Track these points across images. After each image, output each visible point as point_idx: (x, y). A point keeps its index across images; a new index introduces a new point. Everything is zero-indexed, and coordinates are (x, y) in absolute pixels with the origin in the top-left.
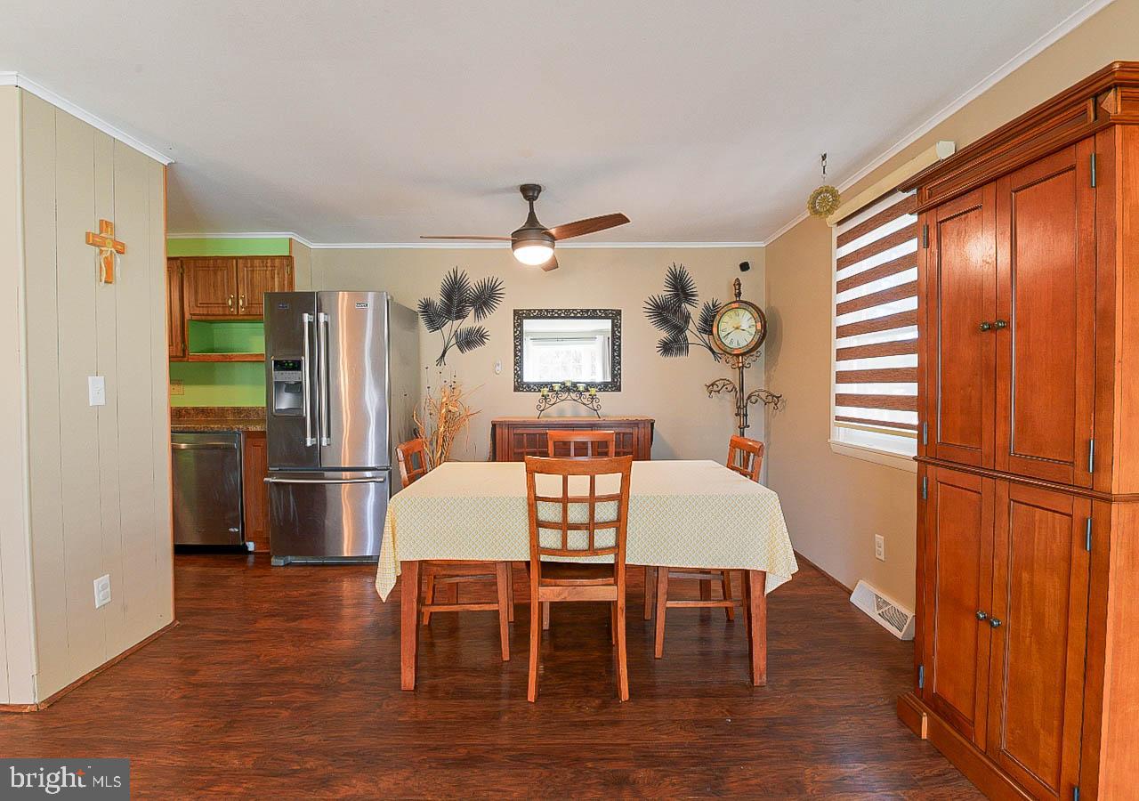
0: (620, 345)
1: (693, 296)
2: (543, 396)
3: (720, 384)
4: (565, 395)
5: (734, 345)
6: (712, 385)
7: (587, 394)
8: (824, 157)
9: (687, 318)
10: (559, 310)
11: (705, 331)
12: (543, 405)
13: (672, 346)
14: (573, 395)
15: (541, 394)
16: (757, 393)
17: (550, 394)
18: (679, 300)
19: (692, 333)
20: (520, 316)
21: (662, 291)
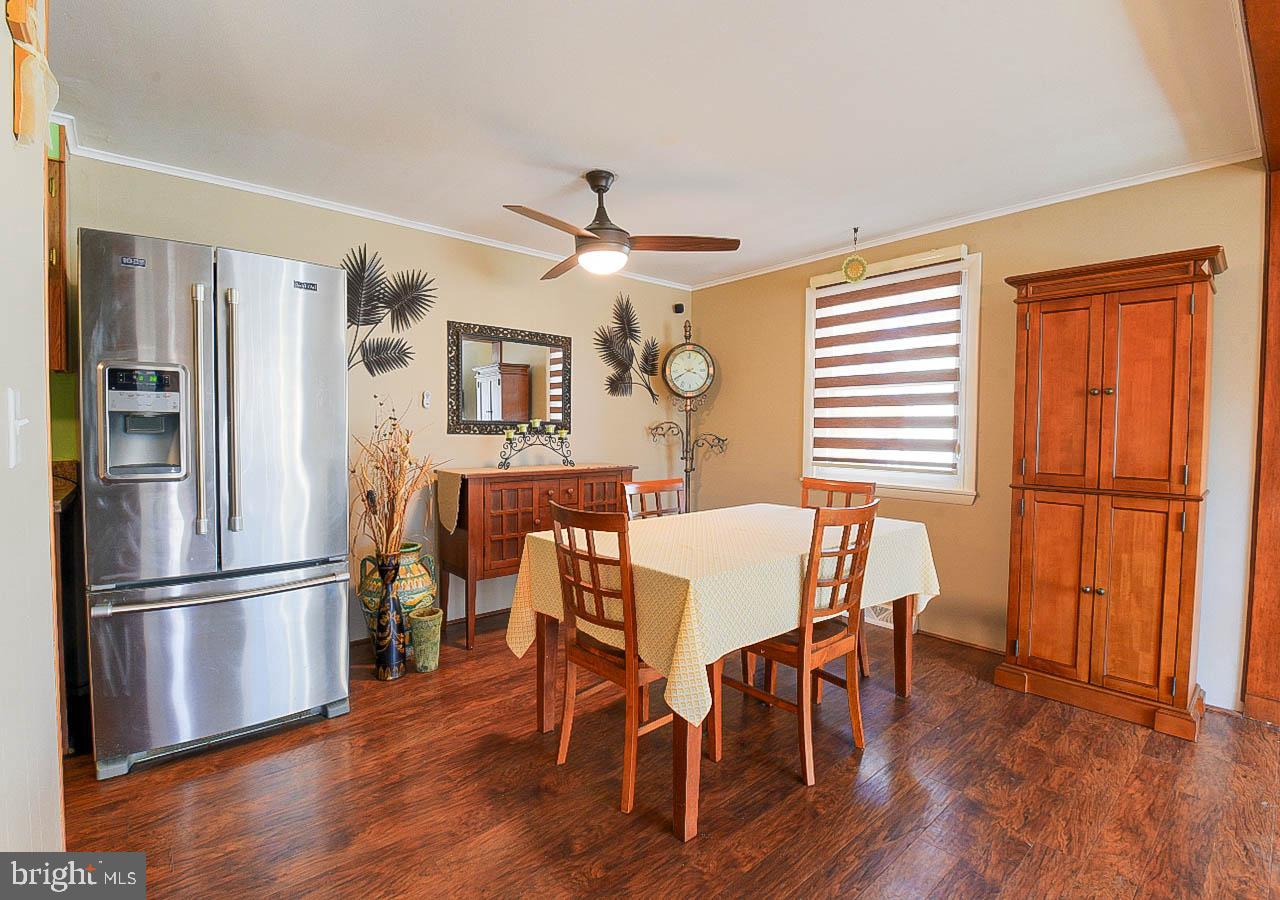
0: (570, 379)
1: (636, 331)
2: (508, 439)
3: (666, 427)
4: (533, 439)
5: (686, 388)
6: (657, 428)
7: (557, 436)
8: (856, 230)
9: (632, 354)
10: (505, 329)
11: (646, 372)
12: (508, 451)
13: (618, 385)
14: (542, 439)
15: (505, 437)
16: (704, 437)
17: (517, 437)
18: (625, 334)
19: (635, 373)
20: (457, 333)
21: (610, 323)
